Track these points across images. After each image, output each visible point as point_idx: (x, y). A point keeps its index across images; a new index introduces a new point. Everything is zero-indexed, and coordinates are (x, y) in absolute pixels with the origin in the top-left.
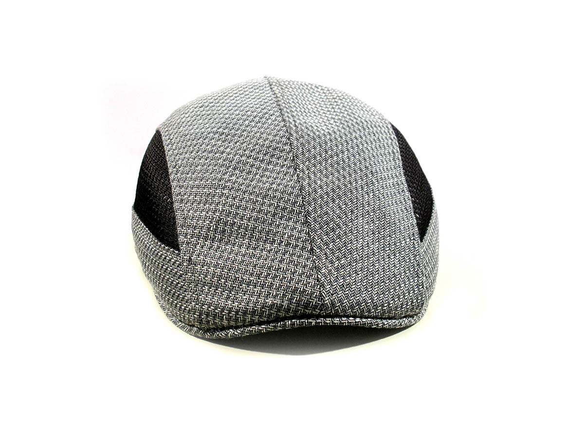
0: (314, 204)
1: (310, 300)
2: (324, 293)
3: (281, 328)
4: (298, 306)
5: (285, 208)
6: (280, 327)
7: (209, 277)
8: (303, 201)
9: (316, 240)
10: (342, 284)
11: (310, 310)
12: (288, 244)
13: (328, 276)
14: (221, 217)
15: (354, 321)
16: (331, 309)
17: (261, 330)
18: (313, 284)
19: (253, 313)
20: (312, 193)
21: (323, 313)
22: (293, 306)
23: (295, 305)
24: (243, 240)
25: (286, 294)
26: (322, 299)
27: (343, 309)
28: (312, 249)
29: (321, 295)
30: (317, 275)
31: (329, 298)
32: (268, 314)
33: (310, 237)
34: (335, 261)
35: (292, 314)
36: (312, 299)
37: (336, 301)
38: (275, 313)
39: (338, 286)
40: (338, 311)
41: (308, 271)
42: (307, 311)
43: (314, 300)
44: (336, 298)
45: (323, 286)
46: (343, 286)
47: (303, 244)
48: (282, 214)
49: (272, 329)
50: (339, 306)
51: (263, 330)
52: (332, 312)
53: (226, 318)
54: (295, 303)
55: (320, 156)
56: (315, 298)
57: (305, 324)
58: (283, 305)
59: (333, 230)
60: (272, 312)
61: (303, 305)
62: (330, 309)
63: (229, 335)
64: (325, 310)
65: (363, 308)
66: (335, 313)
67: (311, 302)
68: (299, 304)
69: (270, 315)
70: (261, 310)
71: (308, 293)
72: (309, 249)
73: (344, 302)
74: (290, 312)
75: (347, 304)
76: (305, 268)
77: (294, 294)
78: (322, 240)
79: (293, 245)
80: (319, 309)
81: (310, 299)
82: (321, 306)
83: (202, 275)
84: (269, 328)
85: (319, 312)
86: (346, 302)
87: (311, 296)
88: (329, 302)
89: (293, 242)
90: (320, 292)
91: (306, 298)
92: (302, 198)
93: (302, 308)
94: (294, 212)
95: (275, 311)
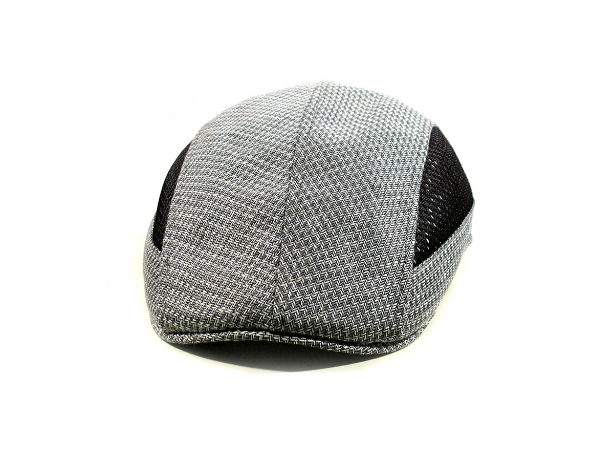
0: (296, 215)
1: (260, 314)
2: (276, 307)
3: (229, 340)
4: (248, 319)
5: (265, 216)
6: (228, 338)
7: (177, 279)
8: (285, 211)
9: (286, 252)
10: (300, 301)
11: (259, 323)
12: (257, 254)
13: (287, 291)
14: (204, 221)
15: (306, 341)
16: (281, 325)
17: (211, 339)
18: (268, 297)
19: (206, 321)
20: (298, 203)
21: (272, 328)
22: (242, 318)
23: (245, 317)
24: (218, 246)
25: (239, 305)
26: (272, 314)
27: (294, 327)
28: (279, 262)
29: (272, 310)
30: (275, 289)
31: (281, 314)
32: (218, 324)
33: (281, 249)
34: (299, 276)
35: (242, 326)
36: (262, 313)
37: (288, 318)
38: (225, 323)
39: (294, 303)
40: (289, 328)
41: (267, 283)
42: (256, 324)
43: (264, 314)
44: (288, 314)
45: (277, 300)
46: (300, 303)
47: (271, 255)
48: (260, 223)
49: (220, 339)
50: (290, 323)
51: (212, 339)
52: (281, 328)
53: (182, 323)
54: (245, 315)
55: (321, 166)
56: (266, 312)
57: (252, 338)
58: (233, 316)
59: (307, 243)
60: (222, 321)
61: (252, 318)
62: (279, 325)
63: (184, 341)
64: (274, 325)
65: (318, 329)
66: (285, 330)
67: (261, 315)
68: (249, 316)
69: (220, 325)
70: (212, 319)
71: (259, 306)
72: (275, 261)
73: (297, 319)
74: (239, 324)
75: (299, 322)
76: (265, 280)
77: (246, 306)
78: (291, 253)
79: (261, 256)
80: (268, 324)
81: (261, 312)
82: (270, 321)
83: (172, 278)
84: (218, 338)
85: (268, 327)
86: (299, 320)
87: (262, 310)
88: (279, 318)
89: (262, 252)
90: (272, 306)
91: (257, 311)
92: (285, 207)
93: (251, 321)
94: (273, 221)
95: (225, 321)
